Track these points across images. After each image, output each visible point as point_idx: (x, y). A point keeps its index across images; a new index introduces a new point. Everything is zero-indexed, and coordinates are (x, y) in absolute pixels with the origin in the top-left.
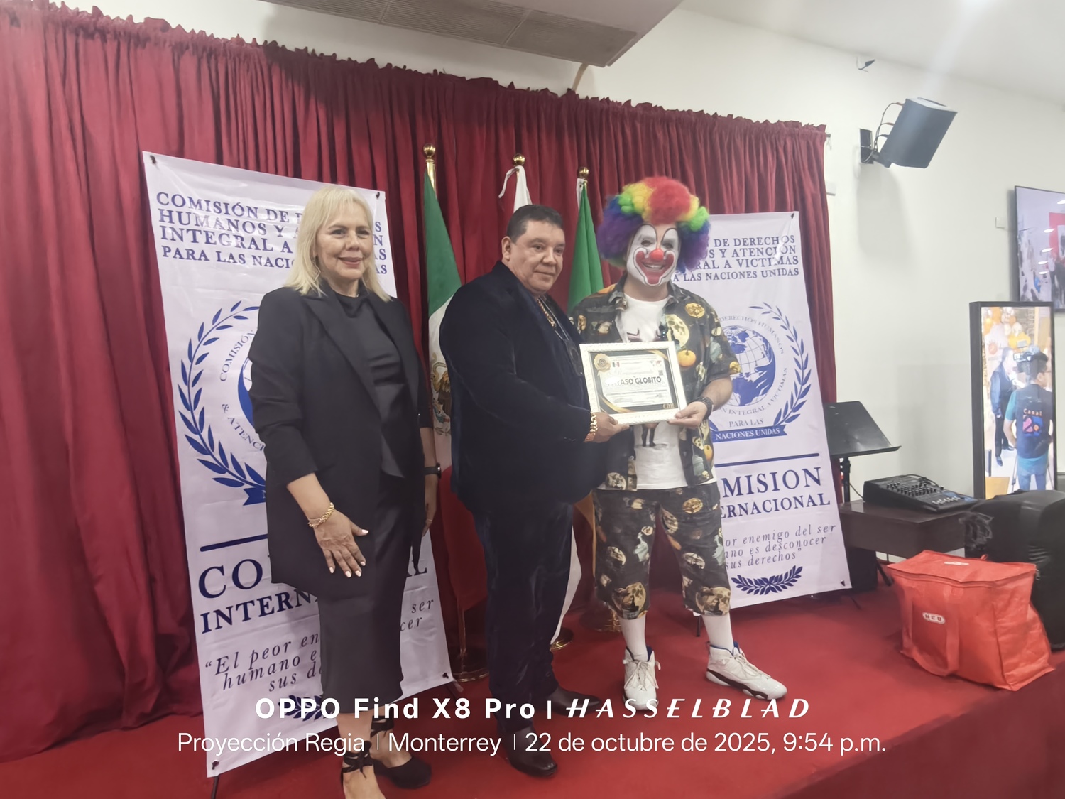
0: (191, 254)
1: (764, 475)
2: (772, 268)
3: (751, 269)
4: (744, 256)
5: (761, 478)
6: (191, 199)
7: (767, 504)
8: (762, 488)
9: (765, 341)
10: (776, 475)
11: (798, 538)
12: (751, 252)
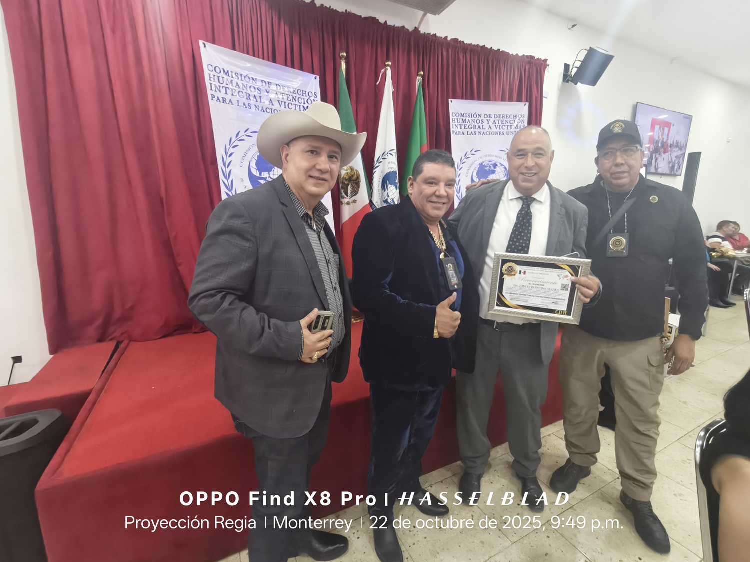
0: (224, 101)
2: (512, 131)
3: (502, 130)
4: (499, 123)
6: (224, 71)
12: (502, 122)
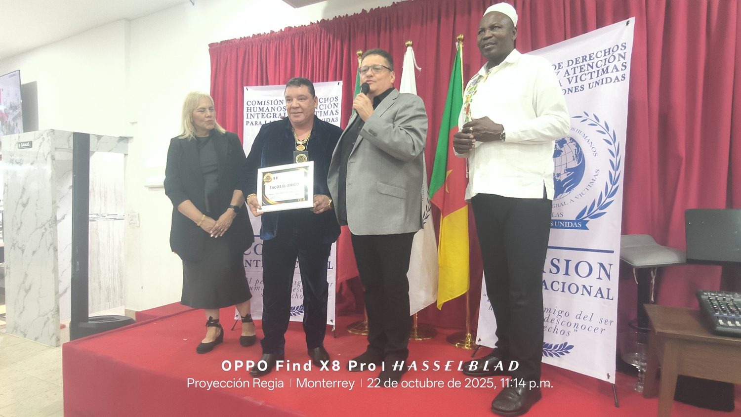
0: (256, 123)
1: (558, 260)
2: (598, 79)
3: (580, 83)
4: (575, 73)
5: (555, 262)
6: (258, 102)
7: (555, 284)
8: (554, 270)
9: (578, 146)
10: (570, 262)
11: (577, 321)
12: (581, 69)
